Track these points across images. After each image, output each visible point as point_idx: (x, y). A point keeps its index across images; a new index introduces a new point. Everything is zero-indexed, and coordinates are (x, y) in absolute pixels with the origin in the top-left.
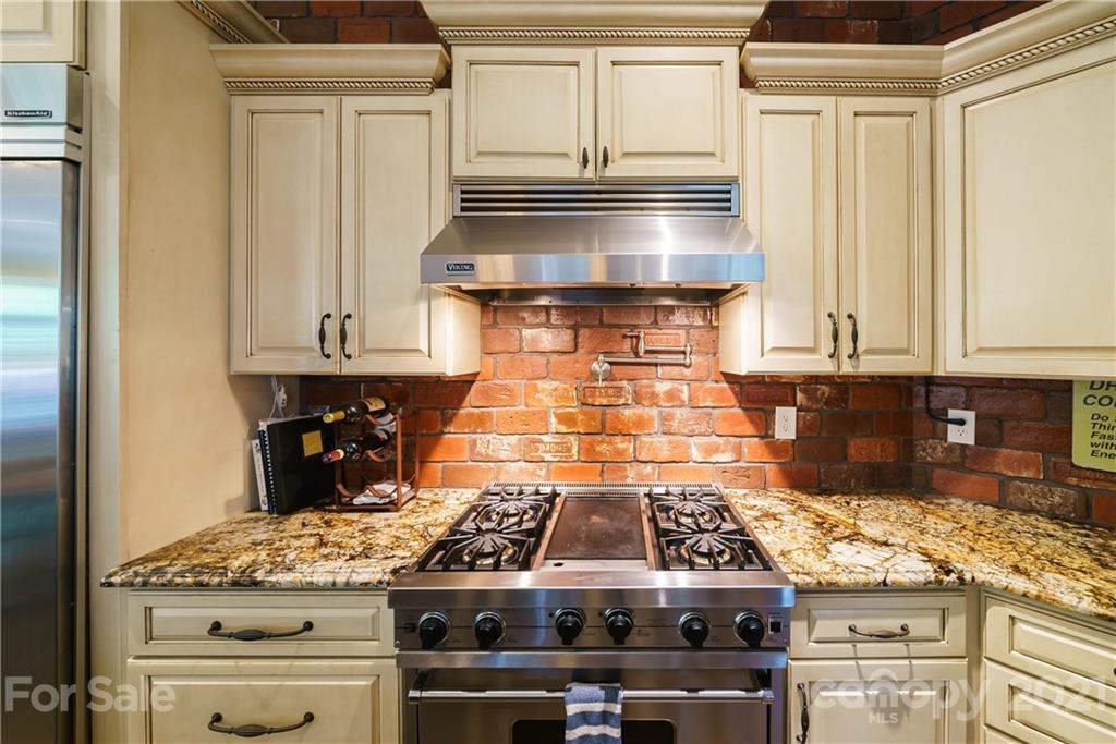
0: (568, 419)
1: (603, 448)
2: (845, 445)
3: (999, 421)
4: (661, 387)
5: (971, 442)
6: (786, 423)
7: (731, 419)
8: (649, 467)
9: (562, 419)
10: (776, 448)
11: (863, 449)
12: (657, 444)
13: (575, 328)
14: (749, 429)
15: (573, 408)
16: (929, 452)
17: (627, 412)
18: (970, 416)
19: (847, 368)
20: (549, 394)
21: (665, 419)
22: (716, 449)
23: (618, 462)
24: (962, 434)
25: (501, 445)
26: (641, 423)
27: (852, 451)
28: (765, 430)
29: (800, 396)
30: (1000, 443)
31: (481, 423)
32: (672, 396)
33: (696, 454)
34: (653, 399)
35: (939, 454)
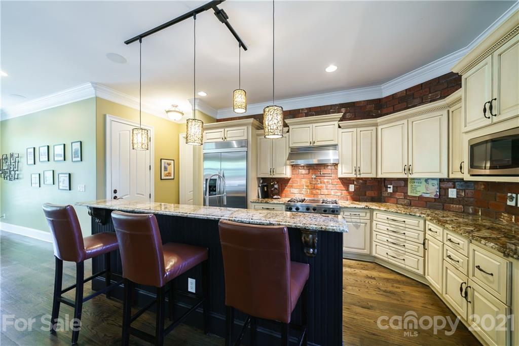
0: (307, 186)
1: (314, 192)
2: (366, 193)
3: (397, 187)
4: (326, 181)
5: (392, 191)
6: (352, 188)
7: (341, 187)
8: (323, 196)
9: (306, 186)
10: (350, 193)
11: (369, 193)
12: (325, 191)
13: (309, 170)
14: (344, 189)
15: (309, 184)
16: (384, 194)
17: (319, 185)
18: (391, 186)
19: (358, 176)
20: (304, 182)
21: (326, 186)
22: (337, 193)
23: (317, 194)
24: (390, 190)
25: (295, 191)
26: (321, 187)
27: (367, 194)
28: (347, 189)
29: (355, 182)
30: (397, 192)
31: (291, 187)
32: (328, 182)
33: (333, 193)
34: (324, 183)
35: (386, 195)
